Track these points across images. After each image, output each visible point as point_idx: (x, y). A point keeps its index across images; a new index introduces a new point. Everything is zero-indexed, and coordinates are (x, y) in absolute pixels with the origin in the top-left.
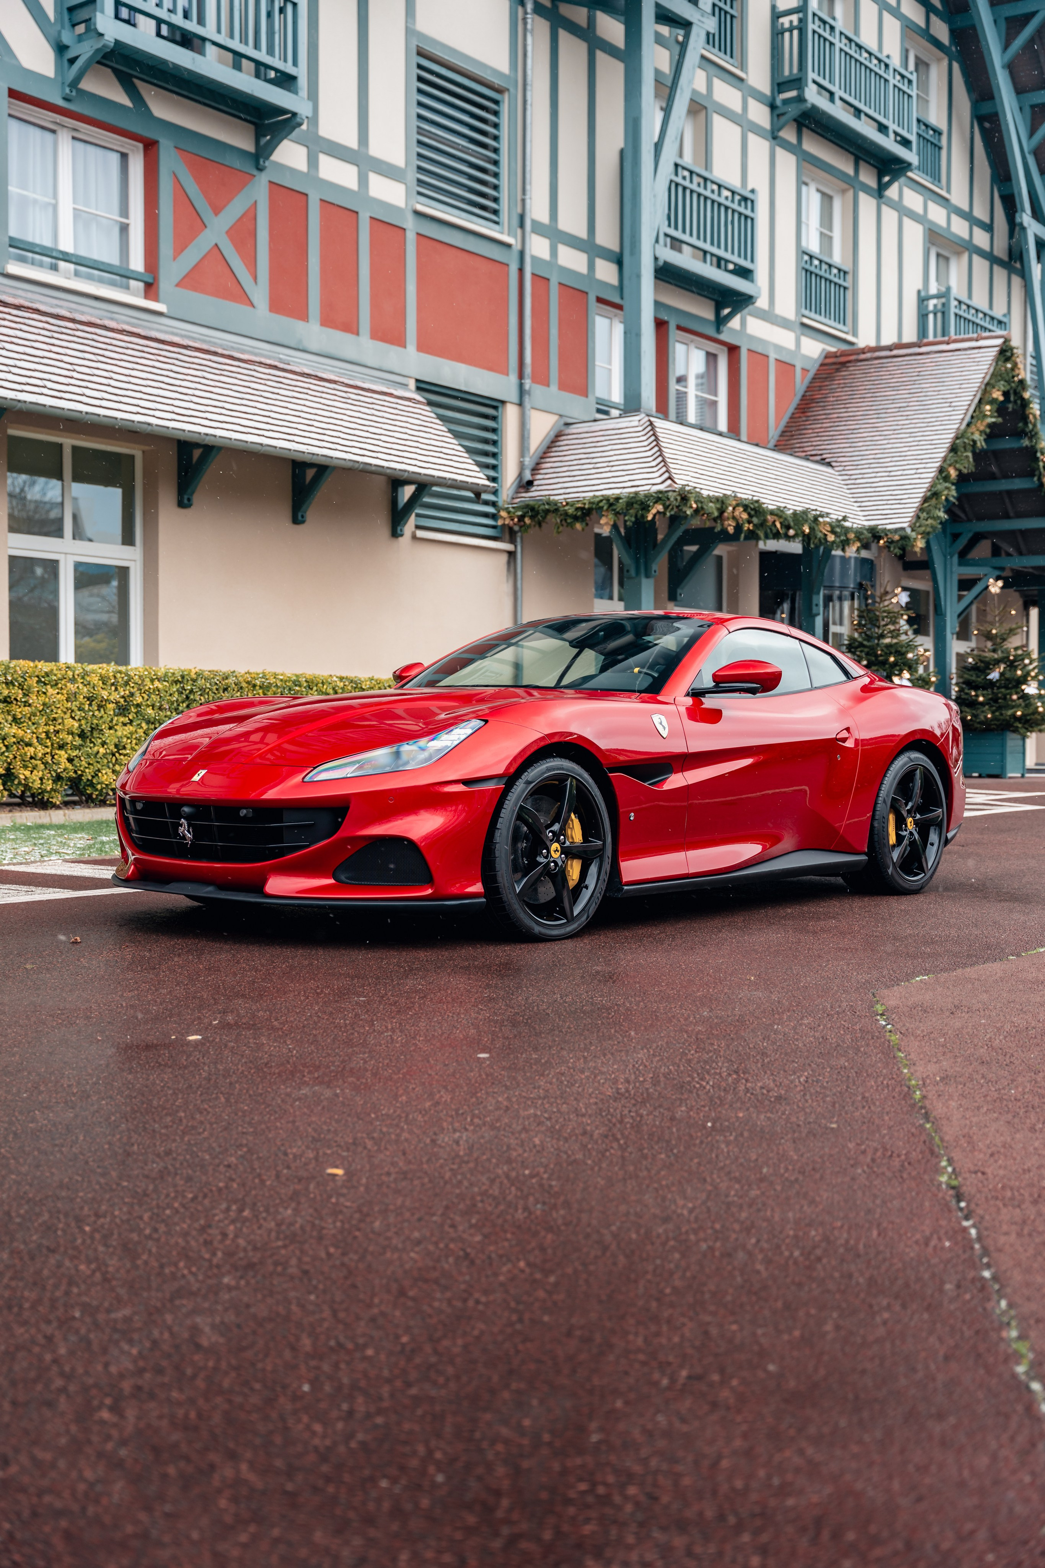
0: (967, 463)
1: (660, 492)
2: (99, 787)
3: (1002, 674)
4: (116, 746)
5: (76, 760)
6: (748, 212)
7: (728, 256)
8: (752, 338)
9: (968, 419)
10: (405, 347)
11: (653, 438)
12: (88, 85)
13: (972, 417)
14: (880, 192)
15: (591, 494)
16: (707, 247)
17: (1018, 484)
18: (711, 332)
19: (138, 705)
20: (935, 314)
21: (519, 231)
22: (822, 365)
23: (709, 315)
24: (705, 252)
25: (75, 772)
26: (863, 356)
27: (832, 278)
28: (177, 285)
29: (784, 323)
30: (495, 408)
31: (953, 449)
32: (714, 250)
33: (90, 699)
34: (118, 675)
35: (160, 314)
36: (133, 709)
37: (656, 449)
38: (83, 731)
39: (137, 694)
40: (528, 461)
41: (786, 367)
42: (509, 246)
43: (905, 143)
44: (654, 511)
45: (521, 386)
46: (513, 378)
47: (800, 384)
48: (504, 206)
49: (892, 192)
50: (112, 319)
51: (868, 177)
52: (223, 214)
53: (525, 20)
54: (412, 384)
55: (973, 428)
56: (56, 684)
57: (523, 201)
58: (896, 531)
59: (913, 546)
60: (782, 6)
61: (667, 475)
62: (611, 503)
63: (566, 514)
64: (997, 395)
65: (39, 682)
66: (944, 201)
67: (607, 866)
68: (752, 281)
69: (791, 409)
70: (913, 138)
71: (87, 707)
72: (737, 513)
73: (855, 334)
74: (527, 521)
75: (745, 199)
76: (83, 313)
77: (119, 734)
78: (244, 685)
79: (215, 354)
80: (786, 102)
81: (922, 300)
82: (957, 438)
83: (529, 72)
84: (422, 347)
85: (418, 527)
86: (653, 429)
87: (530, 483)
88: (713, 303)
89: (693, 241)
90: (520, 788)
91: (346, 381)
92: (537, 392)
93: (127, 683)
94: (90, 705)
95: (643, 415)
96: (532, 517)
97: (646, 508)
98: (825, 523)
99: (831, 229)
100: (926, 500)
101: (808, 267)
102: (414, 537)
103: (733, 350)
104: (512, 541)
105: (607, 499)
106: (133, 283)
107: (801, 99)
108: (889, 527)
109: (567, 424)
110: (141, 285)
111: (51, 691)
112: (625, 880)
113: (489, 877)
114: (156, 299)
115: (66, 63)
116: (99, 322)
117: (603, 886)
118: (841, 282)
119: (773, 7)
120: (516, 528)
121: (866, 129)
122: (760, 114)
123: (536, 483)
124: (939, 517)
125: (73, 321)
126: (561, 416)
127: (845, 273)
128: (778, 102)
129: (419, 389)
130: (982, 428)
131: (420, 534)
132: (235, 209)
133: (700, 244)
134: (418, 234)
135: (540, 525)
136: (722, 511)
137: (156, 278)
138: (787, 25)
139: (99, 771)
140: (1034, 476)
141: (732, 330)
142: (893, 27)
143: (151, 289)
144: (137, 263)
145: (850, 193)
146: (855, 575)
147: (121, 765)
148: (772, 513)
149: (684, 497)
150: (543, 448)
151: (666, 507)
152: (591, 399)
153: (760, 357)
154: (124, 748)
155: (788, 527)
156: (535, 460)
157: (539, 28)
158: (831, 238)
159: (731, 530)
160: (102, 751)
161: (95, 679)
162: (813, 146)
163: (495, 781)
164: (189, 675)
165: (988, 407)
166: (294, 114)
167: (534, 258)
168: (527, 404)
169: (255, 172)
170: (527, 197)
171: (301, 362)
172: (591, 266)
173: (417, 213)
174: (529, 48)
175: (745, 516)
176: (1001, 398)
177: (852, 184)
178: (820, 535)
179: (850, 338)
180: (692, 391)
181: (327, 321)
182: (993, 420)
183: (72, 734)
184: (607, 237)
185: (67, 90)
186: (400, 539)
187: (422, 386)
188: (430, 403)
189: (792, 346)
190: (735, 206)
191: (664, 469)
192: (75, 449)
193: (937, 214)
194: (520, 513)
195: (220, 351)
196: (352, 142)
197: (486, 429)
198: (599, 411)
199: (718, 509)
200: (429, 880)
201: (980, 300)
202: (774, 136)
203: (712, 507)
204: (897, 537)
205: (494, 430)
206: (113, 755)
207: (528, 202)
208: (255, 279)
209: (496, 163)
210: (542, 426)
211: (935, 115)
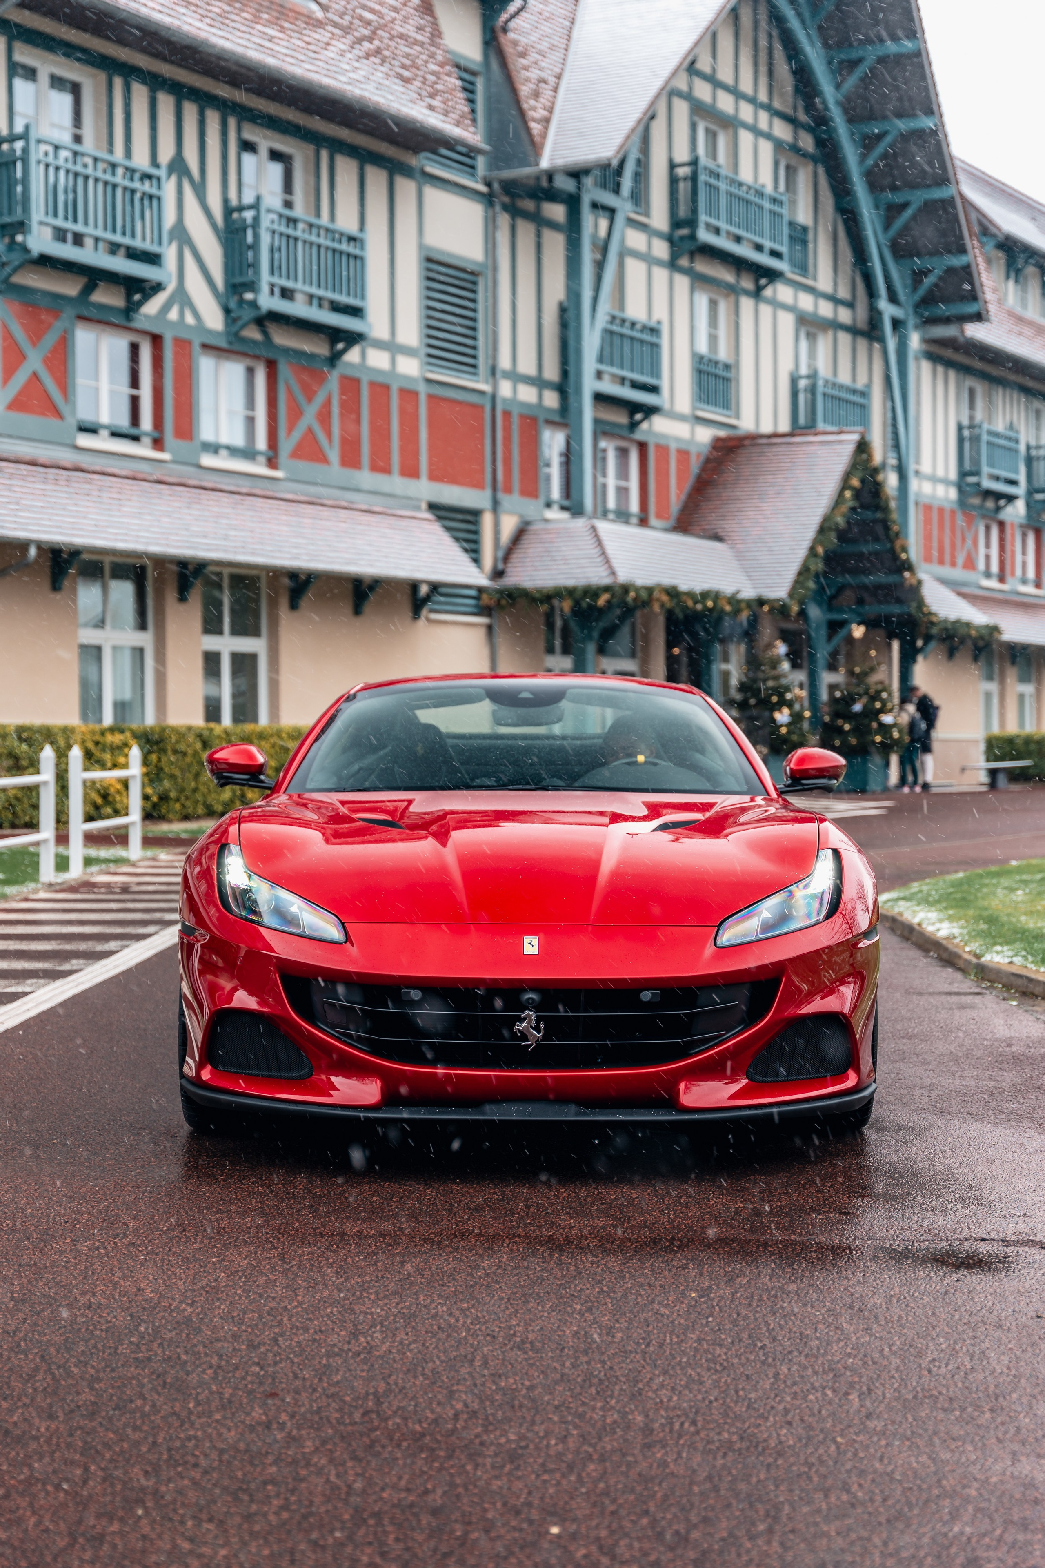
0: (832, 541)
1: (607, 584)
3: (865, 707)
6: (656, 341)
7: (639, 378)
8: (658, 434)
9: (833, 503)
10: (420, 479)
11: (595, 539)
12: (243, 334)
13: (836, 502)
14: (757, 293)
15: (554, 584)
16: (625, 373)
17: (878, 547)
18: (626, 434)
20: (805, 396)
21: (492, 380)
22: (712, 449)
23: (625, 421)
26: (746, 443)
27: (718, 373)
28: (290, 458)
29: (681, 418)
30: (476, 516)
31: (820, 531)
32: (631, 375)
35: (281, 480)
37: (600, 547)
40: (501, 554)
41: (683, 455)
42: (485, 393)
43: (778, 256)
44: (604, 599)
45: (495, 497)
46: (488, 492)
47: (695, 467)
48: (481, 362)
49: (768, 292)
51: (747, 284)
52: (313, 403)
53: (494, 218)
54: (424, 506)
55: (836, 512)
57: (495, 356)
58: (777, 599)
59: (790, 611)
60: (677, 159)
61: (610, 570)
63: (533, 597)
64: (855, 482)
66: (811, 290)
68: (659, 394)
69: (688, 489)
70: (784, 249)
72: (661, 597)
73: (738, 416)
74: (503, 602)
75: (652, 330)
80: (681, 238)
81: (794, 381)
82: (824, 520)
83: (497, 257)
84: (433, 477)
85: (430, 612)
86: (596, 534)
87: (503, 572)
88: (626, 414)
89: (615, 371)
92: (506, 500)
95: (587, 517)
96: (507, 599)
97: (598, 596)
98: (723, 598)
99: (717, 329)
100: (800, 574)
101: (700, 367)
102: (429, 618)
103: (643, 447)
104: (490, 617)
105: (566, 587)
106: (259, 460)
107: (693, 236)
108: (771, 597)
109: (526, 523)
110: (265, 461)
114: (277, 470)
115: (230, 322)
118: (725, 375)
119: (670, 160)
120: (494, 607)
121: (744, 251)
122: (661, 249)
123: (507, 572)
124: (810, 588)
126: (521, 516)
127: (729, 367)
128: (676, 238)
129: (430, 509)
130: (844, 511)
131: (431, 616)
132: (320, 399)
133: (620, 373)
134: (427, 396)
135: (512, 604)
136: (650, 595)
137: (275, 454)
138: (681, 175)
140: (888, 540)
141: (643, 431)
142: (766, 148)
143: (272, 463)
144: (261, 443)
145: (733, 297)
148: (686, 594)
149: (626, 589)
150: (511, 541)
151: (612, 596)
152: (541, 500)
153: (663, 450)
155: (696, 603)
156: (505, 553)
157: (504, 220)
158: (717, 337)
162: (702, 267)
165: (848, 493)
166: (362, 333)
167: (505, 400)
168: (499, 510)
169: (331, 370)
170: (498, 353)
171: (359, 501)
172: (540, 397)
173: (427, 380)
174: (498, 239)
175: (667, 598)
176: (859, 485)
177: (733, 291)
178: (720, 607)
179: (734, 423)
180: (611, 481)
181: (373, 467)
182: (853, 504)
184: (552, 373)
185: (229, 338)
186: (419, 620)
187: (433, 507)
188: (438, 520)
189: (687, 436)
190: (645, 337)
191: (607, 565)
192: (230, 575)
193: (806, 302)
194: (497, 595)
196: (387, 337)
197: (472, 532)
198: (547, 508)
199: (648, 595)
201: (844, 378)
202: (672, 265)
203: (644, 594)
204: (778, 605)
205: (475, 533)
207: (498, 356)
208: (331, 445)
209: (475, 330)
210: (509, 525)
211: (804, 216)
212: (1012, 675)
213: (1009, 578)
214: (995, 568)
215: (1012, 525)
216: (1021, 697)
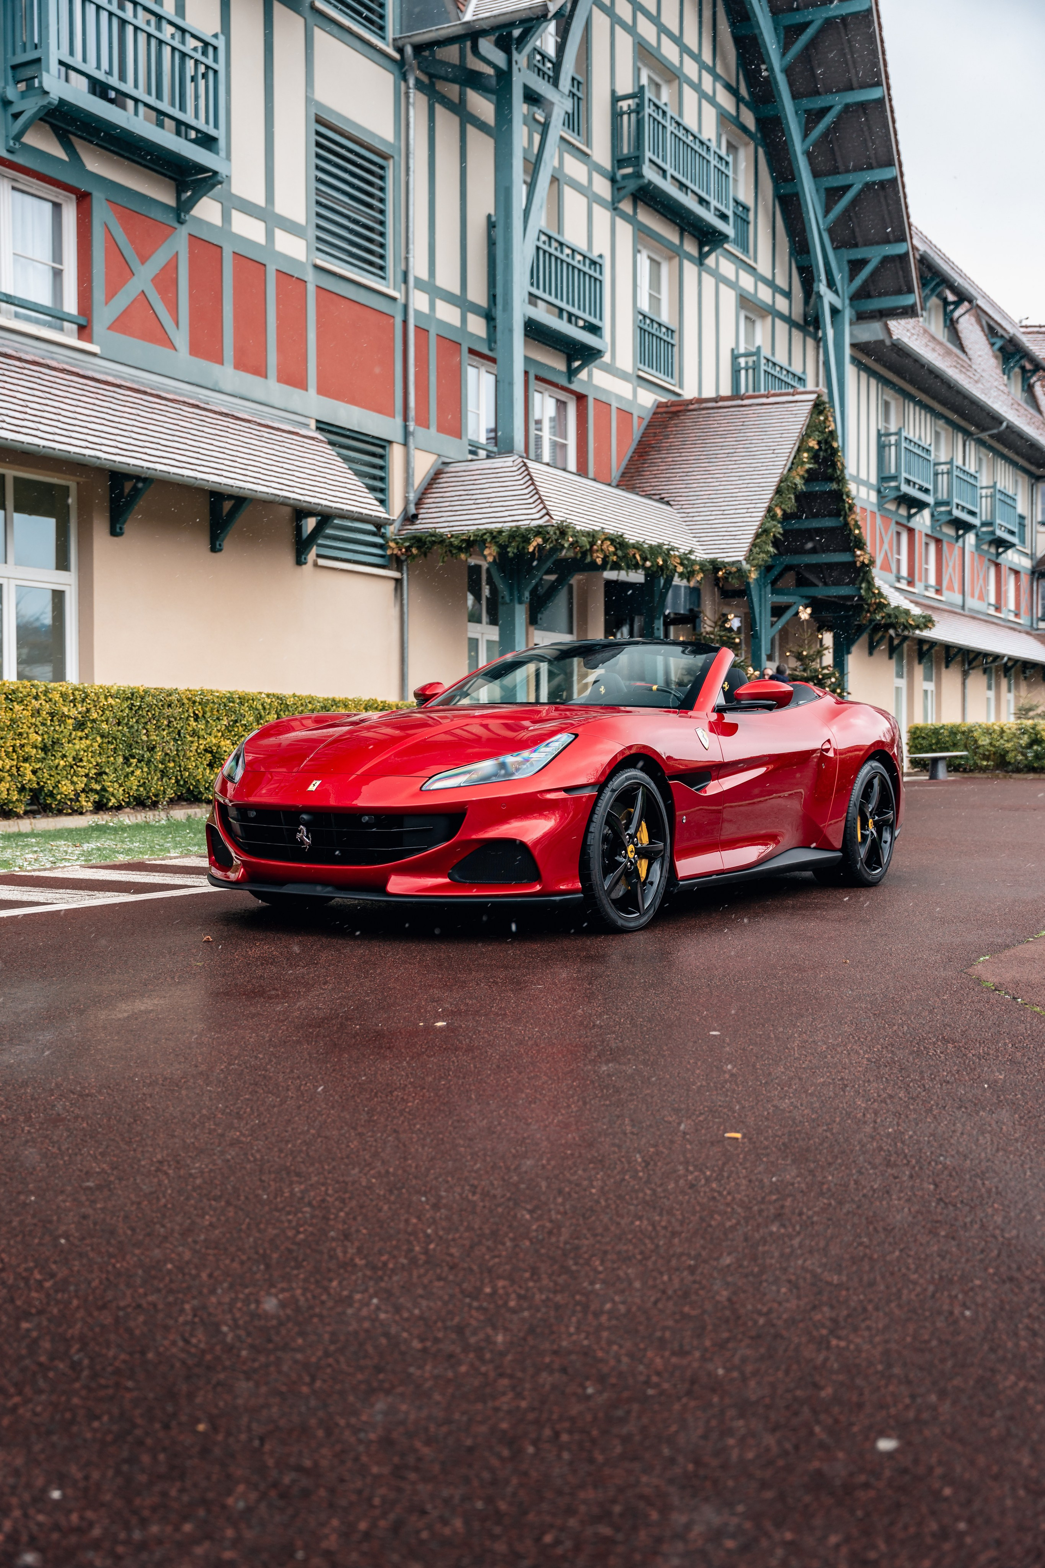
0: (791, 504)
1: (540, 526)
2: (59, 797)
4: (74, 759)
5: (40, 772)
6: (597, 275)
7: (580, 313)
8: (597, 388)
9: (789, 465)
10: (307, 390)
11: (528, 477)
12: (30, 139)
13: (793, 463)
14: (700, 261)
15: (475, 527)
16: (563, 305)
17: (828, 522)
18: (563, 382)
19: (94, 721)
20: (747, 370)
21: (403, 286)
22: (654, 414)
23: (561, 366)
24: (561, 310)
25: (38, 783)
26: (691, 407)
27: (662, 335)
28: (109, 328)
29: (623, 376)
30: (383, 447)
31: (778, 491)
32: (569, 308)
33: (52, 715)
34: (77, 693)
35: (94, 355)
36: (89, 725)
37: (532, 487)
38: (45, 746)
39: (93, 710)
40: (412, 496)
41: (625, 415)
42: (394, 299)
43: (723, 217)
44: (534, 544)
45: (406, 427)
46: (399, 420)
47: (637, 431)
48: (390, 263)
49: (710, 261)
50: (53, 359)
51: (691, 247)
52: (148, 264)
53: (407, 94)
54: (313, 424)
55: (794, 473)
56: (22, 701)
57: (407, 259)
58: (734, 563)
59: (748, 577)
60: (620, 92)
61: (544, 511)
62: (495, 535)
63: (451, 544)
64: (813, 444)
65: (7, 698)
66: (752, 270)
67: (667, 865)
68: (601, 337)
69: (630, 454)
70: (730, 213)
71: (49, 723)
72: (605, 547)
73: (681, 386)
74: (414, 551)
75: (593, 263)
76: (27, 353)
77: (77, 747)
78: (185, 701)
79: (145, 393)
80: (625, 177)
81: (735, 357)
82: (781, 481)
83: (411, 142)
84: (321, 391)
85: (319, 556)
86: (527, 470)
87: (415, 517)
88: (565, 356)
89: (552, 299)
90: (608, 796)
91: (259, 421)
93: (83, 701)
94: (52, 720)
95: (516, 457)
96: (418, 548)
97: (527, 541)
98: (675, 556)
99: (659, 292)
100: (757, 536)
101: (642, 325)
102: (316, 565)
103: (581, 398)
104: (399, 569)
105: (491, 532)
106: (66, 325)
107: (639, 175)
108: (727, 560)
109: (445, 464)
110: (75, 327)
111: (18, 707)
112: (680, 875)
113: (585, 875)
114: (90, 340)
115: (10, 118)
116: (42, 361)
117: (663, 882)
118: (669, 340)
119: (613, 92)
120: (403, 558)
121: (689, 202)
122: (602, 187)
123: (420, 516)
124: (768, 552)
125: (19, 359)
126: (439, 455)
127: (673, 331)
128: (618, 177)
129: (318, 428)
130: (801, 473)
131: (321, 562)
132: (159, 259)
133: (558, 302)
134: (317, 287)
135: (425, 555)
136: (592, 544)
137: (90, 321)
138: (625, 108)
139: (59, 782)
140: (840, 516)
141: (582, 381)
142: (710, 114)
143: (84, 330)
144: (71, 306)
145: (677, 260)
146: (685, 602)
147: (78, 776)
148: (634, 546)
149: (562, 530)
150: (425, 484)
151: (545, 541)
152: (465, 441)
153: (604, 405)
154: (81, 760)
155: (645, 559)
156: (418, 496)
157: (419, 102)
158: (659, 300)
159: (599, 561)
160: (62, 763)
161: (56, 696)
162: (646, 218)
163: (589, 788)
164: (138, 692)
165: (806, 455)
166: (215, 173)
167: (416, 311)
168: (412, 445)
169: (176, 225)
170: (411, 255)
171: (219, 401)
172: (464, 320)
173: (316, 267)
174: (412, 120)
175: (612, 549)
176: (816, 447)
177: (676, 253)
178: (671, 567)
179: (677, 390)
180: (547, 435)
181: (240, 365)
182: (811, 466)
183: (36, 747)
184: (477, 294)
185: (11, 143)
186: (304, 567)
187: (323, 426)
188: (331, 443)
189: (629, 396)
190: (586, 269)
191: (541, 506)
192: (16, 479)
194: (407, 544)
195: (149, 390)
196: (261, 201)
197: (374, 466)
198: (471, 452)
199: (589, 542)
200: (537, 878)
201: (782, 358)
202: (614, 208)
203: (584, 541)
204: (734, 569)
205: (382, 468)
206: (72, 767)
207: (411, 260)
208: (177, 324)
209: (382, 223)
210: (423, 464)
211: (745, 194)
212: (919, 671)
213: (917, 583)
214: (904, 572)
215: (920, 532)
216: (926, 692)
